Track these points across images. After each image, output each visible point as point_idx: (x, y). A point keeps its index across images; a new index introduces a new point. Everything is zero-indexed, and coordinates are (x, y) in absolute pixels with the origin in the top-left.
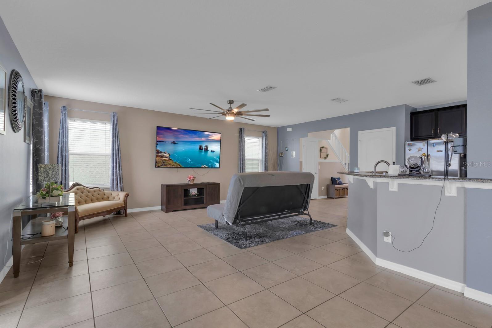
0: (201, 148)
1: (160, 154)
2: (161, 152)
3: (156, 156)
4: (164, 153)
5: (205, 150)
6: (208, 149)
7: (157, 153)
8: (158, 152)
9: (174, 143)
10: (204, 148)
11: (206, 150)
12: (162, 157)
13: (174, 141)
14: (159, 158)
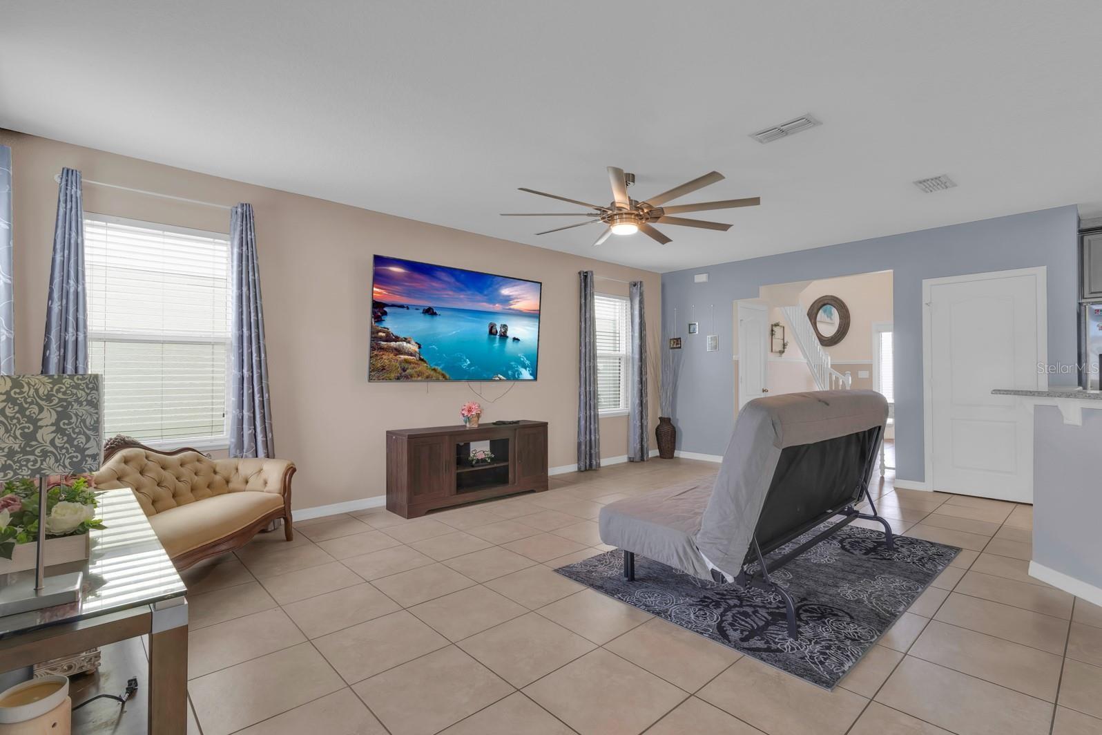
0: (494, 331)
1: (393, 344)
2: (397, 339)
3: (374, 349)
4: (405, 340)
5: (501, 336)
6: (509, 334)
9: (430, 311)
10: (499, 330)
11: (504, 336)
12: (398, 351)
13: (430, 308)
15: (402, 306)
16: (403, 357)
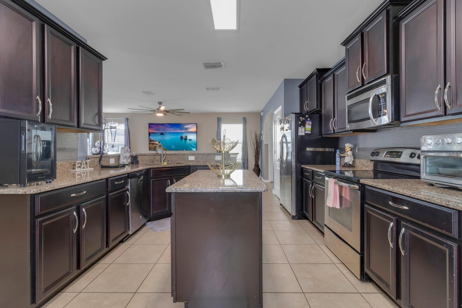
0: (182, 138)
1: (152, 142)
2: (153, 141)
3: (149, 143)
4: (155, 141)
5: (185, 139)
6: (187, 138)
7: (149, 141)
8: (151, 141)
9: (162, 134)
10: (184, 137)
11: (186, 139)
12: (153, 144)
13: (162, 133)
14: (152, 145)
15: (154, 133)
16: (155, 145)
